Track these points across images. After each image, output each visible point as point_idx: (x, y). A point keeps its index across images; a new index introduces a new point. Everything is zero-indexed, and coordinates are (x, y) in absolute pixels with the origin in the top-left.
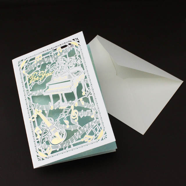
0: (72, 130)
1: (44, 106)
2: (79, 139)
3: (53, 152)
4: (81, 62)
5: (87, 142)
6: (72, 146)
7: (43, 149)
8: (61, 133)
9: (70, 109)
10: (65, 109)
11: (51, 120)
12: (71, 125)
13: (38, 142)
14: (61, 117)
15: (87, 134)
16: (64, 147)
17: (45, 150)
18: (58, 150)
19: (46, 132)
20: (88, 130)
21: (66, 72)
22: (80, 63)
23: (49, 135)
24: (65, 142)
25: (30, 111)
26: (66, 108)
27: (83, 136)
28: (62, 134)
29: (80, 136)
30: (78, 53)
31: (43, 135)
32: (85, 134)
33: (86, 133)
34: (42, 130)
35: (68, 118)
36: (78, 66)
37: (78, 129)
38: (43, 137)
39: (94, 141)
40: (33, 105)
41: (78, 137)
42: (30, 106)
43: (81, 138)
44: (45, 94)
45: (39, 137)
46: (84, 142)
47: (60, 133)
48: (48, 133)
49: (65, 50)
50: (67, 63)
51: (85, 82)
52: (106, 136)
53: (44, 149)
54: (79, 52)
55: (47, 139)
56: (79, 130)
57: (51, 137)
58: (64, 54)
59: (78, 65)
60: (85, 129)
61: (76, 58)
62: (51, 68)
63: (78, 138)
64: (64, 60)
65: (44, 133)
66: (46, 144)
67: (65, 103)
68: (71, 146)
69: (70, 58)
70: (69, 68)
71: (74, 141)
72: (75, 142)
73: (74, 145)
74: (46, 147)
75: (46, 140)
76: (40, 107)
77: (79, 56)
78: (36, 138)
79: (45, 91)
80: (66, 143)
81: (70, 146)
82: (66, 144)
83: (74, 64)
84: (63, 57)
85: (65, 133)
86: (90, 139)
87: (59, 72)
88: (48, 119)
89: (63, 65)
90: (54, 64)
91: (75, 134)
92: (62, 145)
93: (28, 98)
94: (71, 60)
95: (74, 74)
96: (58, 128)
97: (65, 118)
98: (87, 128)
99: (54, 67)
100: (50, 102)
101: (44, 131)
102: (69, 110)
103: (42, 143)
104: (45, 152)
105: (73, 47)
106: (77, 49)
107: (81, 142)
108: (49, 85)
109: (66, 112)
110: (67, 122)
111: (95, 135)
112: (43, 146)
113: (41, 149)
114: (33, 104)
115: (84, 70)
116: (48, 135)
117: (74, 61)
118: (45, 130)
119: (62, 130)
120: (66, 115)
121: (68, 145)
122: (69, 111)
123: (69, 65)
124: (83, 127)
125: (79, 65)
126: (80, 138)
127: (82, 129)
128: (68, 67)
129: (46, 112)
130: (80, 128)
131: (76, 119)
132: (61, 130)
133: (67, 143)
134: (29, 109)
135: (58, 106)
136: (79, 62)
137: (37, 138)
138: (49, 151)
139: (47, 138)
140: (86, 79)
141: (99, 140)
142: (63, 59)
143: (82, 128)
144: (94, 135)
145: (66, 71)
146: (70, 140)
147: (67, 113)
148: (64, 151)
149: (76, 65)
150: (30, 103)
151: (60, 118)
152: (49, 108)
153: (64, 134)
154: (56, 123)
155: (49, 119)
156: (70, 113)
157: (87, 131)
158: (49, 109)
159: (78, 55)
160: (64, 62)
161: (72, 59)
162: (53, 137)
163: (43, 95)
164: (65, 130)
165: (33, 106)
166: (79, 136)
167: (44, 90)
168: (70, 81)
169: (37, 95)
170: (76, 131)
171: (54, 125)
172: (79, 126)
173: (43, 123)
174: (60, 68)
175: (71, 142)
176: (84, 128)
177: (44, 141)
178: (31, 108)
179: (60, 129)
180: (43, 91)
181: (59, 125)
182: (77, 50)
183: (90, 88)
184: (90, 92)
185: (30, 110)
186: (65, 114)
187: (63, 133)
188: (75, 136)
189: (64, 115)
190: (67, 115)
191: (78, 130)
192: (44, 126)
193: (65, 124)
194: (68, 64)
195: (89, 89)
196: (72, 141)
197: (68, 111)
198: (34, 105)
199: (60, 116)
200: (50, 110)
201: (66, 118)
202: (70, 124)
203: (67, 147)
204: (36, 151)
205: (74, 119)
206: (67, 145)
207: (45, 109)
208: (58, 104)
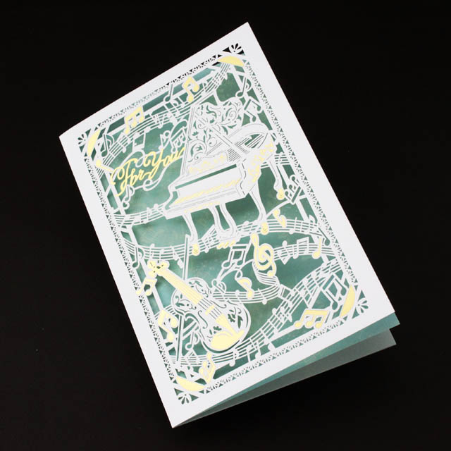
0: (265, 302)
1: (172, 247)
2: (288, 324)
3: (218, 374)
4: (259, 108)
5: (313, 328)
6: (271, 347)
7: (189, 368)
8: (234, 316)
9: (248, 246)
10: (234, 248)
11: (198, 283)
12: (259, 290)
13: (172, 351)
14: (226, 271)
15: (310, 306)
16: (248, 355)
17: (196, 369)
18: (232, 363)
19: (190, 321)
20: (311, 295)
21: (220, 144)
22: (255, 113)
23: (201, 327)
24: (250, 338)
25: (134, 270)
26: (237, 243)
27: (297, 314)
28: (236, 319)
29: (290, 315)
30: (247, 84)
31: (183, 331)
32: (303, 307)
33: (307, 303)
34: (177, 316)
35: (248, 271)
36: (251, 120)
37: (282, 298)
38: (184, 334)
39: (332, 322)
40: (140, 250)
41: (283, 318)
42: (132, 256)
43: (294, 321)
44: (169, 215)
45: (171, 337)
46: (304, 330)
47: (230, 318)
48: (195, 321)
49: (207, 84)
50: (218, 119)
51: (279, 162)
52: (365, 302)
53: (192, 369)
54: (249, 82)
55: (195, 338)
56: (285, 299)
57: (206, 332)
58: (205, 95)
59: (251, 117)
60: (302, 294)
61: (243, 100)
62: (177, 139)
63: (284, 323)
64: (210, 112)
65: (186, 324)
66: (194, 353)
67: (231, 229)
68: (269, 348)
69: (226, 104)
70: (226, 130)
71: (276, 331)
72: (278, 334)
73: (277, 343)
74: (198, 362)
75: (194, 342)
76: (162, 252)
77: (251, 93)
78: (163, 342)
79: (167, 208)
80: (251, 341)
81: (266, 346)
82: (253, 344)
83: (239, 118)
84: (205, 105)
85: (244, 313)
86: (319, 319)
87: (200, 148)
88: (190, 283)
89: (208, 126)
90: (184, 128)
91: (274, 311)
92: (241, 348)
93: (125, 234)
94: (227, 107)
95: (243, 146)
96: (222, 304)
97: (239, 270)
98: (307, 289)
99: (182, 134)
100: (187, 236)
101: (184, 319)
102: (245, 247)
103: (184, 352)
104: (197, 376)
105: (229, 71)
106: (242, 74)
107: (296, 331)
108: (177, 188)
109: (237, 255)
110: (245, 282)
111: (331, 304)
112: (187, 360)
113: (184, 369)
114: (140, 247)
115: (270, 128)
116: (198, 328)
117: (238, 108)
118: (185, 314)
119: (236, 307)
120: (240, 263)
121: (259, 348)
122: (247, 250)
123: (226, 123)
124: (295, 288)
125: (254, 119)
126: (291, 321)
127: (292, 295)
128: (223, 130)
129: (181, 264)
130: (287, 292)
131: (270, 268)
132: (230, 307)
133: (257, 341)
134: (132, 263)
135: (212, 243)
136: (253, 111)
137: (166, 341)
138: (207, 373)
139: (196, 336)
140: (281, 153)
141: (345, 319)
142: (205, 110)
143: (292, 292)
144: (329, 305)
145: (219, 141)
146: (262, 332)
147: (243, 257)
148: (250, 363)
149: (246, 120)
150: (131, 247)
151: (223, 273)
152: (188, 252)
153: (243, 316)
154: (216, 290)
155: (193, 282)
156: (250, 255)
157: (307, 298)
158: (188, 255)
159: (247, 90)
160: (211, 117)
161: (230, 104)
162: (213, 330)
163: (164, 217)
164: (244, 304)
165: (139, 253)
166: (285, 315)
167: (165, 204)
168: (235, 166)
169: (146, 221)
170: (275, 303)
171: (211, 298)
172: (282, 287)
173: (177, 297)
174: (201, 136)
175: (266, 337)
176: (297, 290)
177: (189, 346)
178: (135, 261)
179: (227, 304)
180: (163, 208)
181: (223, 294)
182: (241, 78)
183: (297, 175)
184: (299, 188)
185: (134, 265)
186: (237, 261)
187: (240, 315)
188: (276, 316)
189: (236, 265)
190: (244, 264)
191: (282, 300)
192: (183, 305)
193: (242, 289)
194: (223, 120)
195: (293, 179)
196: (270, 335)
197: (242, 250)
198: (143, 250)
199: (224, 268)
200: (190, 257)
201: (242, 270)
202: (256, 285)
203: (257, 351)
204: (171, 378)
205: (266, 272)
206: (258, 345)
207: (176, 257)
208: (212, 235)
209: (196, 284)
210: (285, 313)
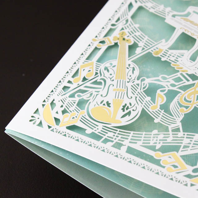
0: (156, 121)
1: (147, 37)
2: (153, 148)
3: (73, 128)
5: (164, 167)
6: (124, 149)
7: (62, 106)
8: (128, 108)
9: (191, 82)
10: (181, 74)
11: (134, 69)
12: (163, 111)
13: (65, 88)
14: (159, 80)
15: (181, 153)
16: (105, 137)
17: (64, 112)
18: (89, 131)
19: (100, 83)
20: (190, 148)
23: (100, 93)
24: (119, 130)
25: (109, 27)
26: (187, 74)
28: (126, 111)
29: (161, 144)
31: (88, 84)
32: (176, 149)
33: (181, 149)
34: (96, 73)
35: (171, 95)
37: (170, 130)
38: (86, 87)
39: (180, 177)
40: (127, 21)
41: (155, 141)
42: (118, 19)
43: (159, 150)
44: (169, 20)
45: (78, 80)
46: (157, 162)
47: (124, 107)
48: (102, 86)
53: (63, 109)
55: (89, 95)
56: (170, 132)
57: (99, 99)
60: (186, 141)
63: (151, 144)
65: (96, 83)
66: (77, 102)
67: (194, 63)
68: (122, 148)
71: (140, 143)
72: (138, 146)
73: (130, 151)
74: (71, 109)
75: (85, 96)
76: (137, 34)
78: (69, 78)
79: (174, 16)
80: (118, 132)
81: (122, 145)
82: (116, 135)
85: (135, 114)
86: (175, 167)
88: (129, 65)
91: (155, 132)
92: (107, 129)
93: (131, 5)
96: (130, 94)
97: (167, 89)
98: (192, 143)
100: (164, 40)
101: (98, 79)
102: (188, 80)
103: (72, 96)
104: (58, 116)
107: (152, 157)
108: (194, 12)
109: (178, 80)
110: (161, 98)
111: (195, 167)
112: (67, 101)
113: (58, 104)
114: (130, 19)
116: (98, 92)
118: (102, 77)
119: (136, 105)
120: (173, 85)
121: (117, 141)
122: (187, 83)
124: (186, 133)
126: (157, 148)
127: (178, 136)
129: (138, 51)
130: (178, 130)
131: (187, 107)
132: (133, 101)
133: (120, 136)
134: (114, 22)
135: (173, 59)
137: (72, 80)
138: (67, 120)
139: (91, 94)
141: (192, 185)
143: (181, 134)
144: (192, 166)
146: (131, 135)
147: (180, 84)
148: (99, 143)
150: (124, 14)
151: (155, 80)
152: (152, 49)
153: (133, 114)
154: (138, 85)
155: (132, 66)
156: (185, 88)
157: (185, 147)
158: (150, 50)
162: (105, 102)
163: (165, 19)
164: (143, 108)
165: (125, 22)
166: (158, 142)
167: (175, 13)
169: (152, 11)
170: (163, 128)
171: (129, 85)
172: (179, 125)
173: (111, 64)
175: (129, 140)
176: (186, 136)
177: (79, 96)
178: (116, 23)
179: (134, 98)
180: (171, 14)
181: (139, 90)
185: (113, 25)
186: (173, 82)
187: (132, 112)
188: (152, 136)
189: (169, 84)
190: (175, 89)
191: (169, 132)
192: (108, 71)
193: (153, 100)
196: (133, 141)
197: (185, 80)
198: (129, 22)
199: (160, 78)
200: (149, 53)
201: (169, 90)
202: (165, 107)
203: (112, 141)
204: (44, 101)
205: (181, 106)
206: (118, 139)
207: (141, 44)
208: (178, 55)
209: (132, 69)
210: (160, 140)
